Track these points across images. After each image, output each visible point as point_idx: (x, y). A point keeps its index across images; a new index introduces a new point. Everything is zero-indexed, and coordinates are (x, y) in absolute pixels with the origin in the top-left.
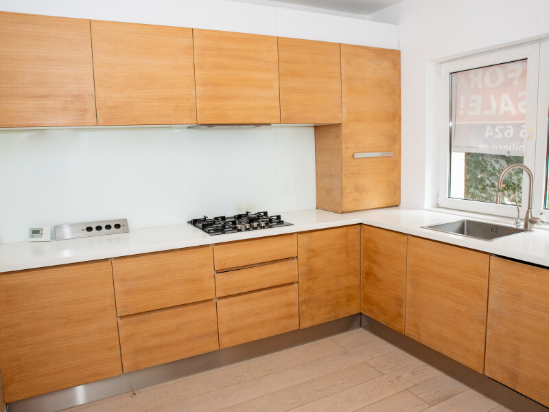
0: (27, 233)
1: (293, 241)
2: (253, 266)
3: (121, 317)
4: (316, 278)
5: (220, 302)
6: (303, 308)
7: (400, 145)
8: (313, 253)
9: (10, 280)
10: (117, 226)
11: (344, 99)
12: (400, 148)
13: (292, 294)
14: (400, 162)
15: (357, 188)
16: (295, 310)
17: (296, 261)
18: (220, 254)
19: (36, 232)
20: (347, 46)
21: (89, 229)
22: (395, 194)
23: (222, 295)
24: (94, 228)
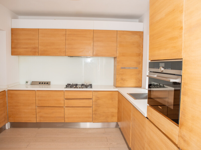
0: (25, 82)
1: (91, 93)
2: (77, 99)
3: (38, 107)
4: (99, 107)
5: (66, 108)
6: (94, 116)
7: (142, 65)
8: (98, 98)
9: (12, 92)
10: (47, 83)
11: (118, 49)
12: (142, 66)
13: (90, 110)
14: (142, 71)
15: (122, 79)
16: (91, 116)
17: (92, 100)
18: (66, 94)
19: (27, 82)
20: (120, 31)
21: (40, 83)
22: (139, 83)
23: (66, 106)
24: (41, 83)
